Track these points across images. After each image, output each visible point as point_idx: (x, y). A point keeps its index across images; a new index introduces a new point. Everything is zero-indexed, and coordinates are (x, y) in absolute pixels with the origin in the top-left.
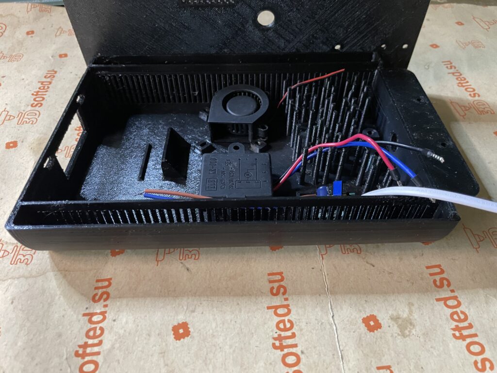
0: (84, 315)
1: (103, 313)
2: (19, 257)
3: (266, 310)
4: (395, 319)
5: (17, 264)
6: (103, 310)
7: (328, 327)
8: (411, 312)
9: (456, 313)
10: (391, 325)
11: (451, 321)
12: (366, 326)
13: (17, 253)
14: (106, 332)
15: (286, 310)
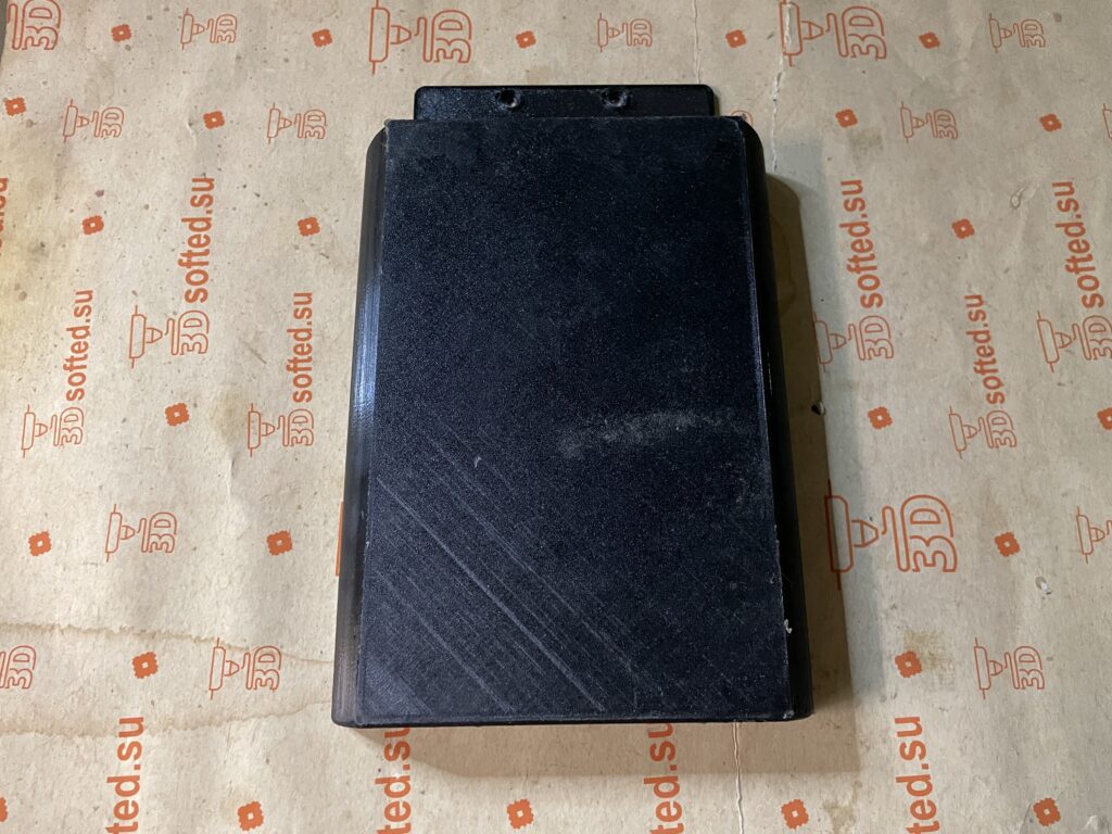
0: (379, 781)
1: (404, 780)
2: (258, 674)
3: (643, 785)
4: (830, 808)
5: (256, 689)
6: (404, 773)
7: (732, 816)
8: (855, 798)
9: (921, 803)
10: (823, 819)
11: (911, 815)
12: (786, 818)
13: (251, 668)
14: (413, 811)
15: (672, 786)
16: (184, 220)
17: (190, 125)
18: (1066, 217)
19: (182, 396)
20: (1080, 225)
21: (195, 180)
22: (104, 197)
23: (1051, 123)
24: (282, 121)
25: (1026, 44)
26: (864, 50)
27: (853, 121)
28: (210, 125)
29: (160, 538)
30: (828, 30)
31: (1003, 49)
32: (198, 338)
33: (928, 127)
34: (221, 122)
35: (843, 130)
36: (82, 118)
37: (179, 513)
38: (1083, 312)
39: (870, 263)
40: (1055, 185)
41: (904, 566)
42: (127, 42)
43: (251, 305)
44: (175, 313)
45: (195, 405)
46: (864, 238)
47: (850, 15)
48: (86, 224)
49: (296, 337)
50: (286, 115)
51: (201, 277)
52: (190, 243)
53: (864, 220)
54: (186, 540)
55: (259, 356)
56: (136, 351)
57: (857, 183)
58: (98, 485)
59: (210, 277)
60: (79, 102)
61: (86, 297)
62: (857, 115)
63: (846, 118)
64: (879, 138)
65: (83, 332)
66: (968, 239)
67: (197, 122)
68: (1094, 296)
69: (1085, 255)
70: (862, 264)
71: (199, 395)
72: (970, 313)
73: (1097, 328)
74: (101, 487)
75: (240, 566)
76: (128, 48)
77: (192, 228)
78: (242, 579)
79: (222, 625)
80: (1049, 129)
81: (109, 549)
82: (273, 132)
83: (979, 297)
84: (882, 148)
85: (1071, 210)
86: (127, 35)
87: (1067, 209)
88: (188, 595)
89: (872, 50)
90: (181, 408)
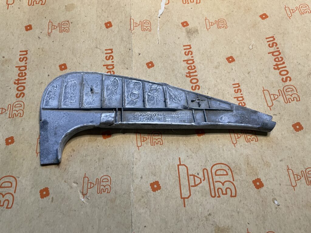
26: (192, 1)
33: (216, 25)
35: (184, 28)
39: (195, 74)
41: (213, 195)
46: (192, 65)
53: (192, 58)
57: (190, 45)
62: (189, 22)
63: (185, 24)
64: (197, 30)
66: (232, 63)
70: (191, 74)
72: (235, 90)
83: (238, 84)
84: (198, 33)
89: (195, 1)
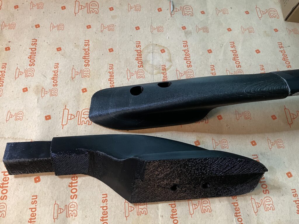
16: (30, 48)
17: (32, 27)
18: (232, 49)
19: (27, 86)
20: (236, 51)
21: (33, 40)
22: (11, 43)
23: (229, 30)
24: (53, 27)
25: (224, 14)
26: (188, 14)
27: (185, 28)
28: (36, 27)
29: (19, 117)
30: (180, 10)
31: (219, 15)
32: (31, 74)
33: (202, 30)
34: (39, 26)
35: (183, 30)
36: (6, 25)
37: (24, 111)
38: (236, 69)
39: (189, 58)
40: (230, 42)
42: (18, 9)
43: (44, 66)
44: (26, 69)
45: (30, 88)
46: (188, 53)
47: (185, 7)
48: (6, 49)
49: (54, 72)
50: (54, 25)
51: (33, 61)
52: (31, 53)
53: (188, 49)
54: (25, 118)
55: (45, 77)
56: (17, 76)
57: (186, 41)
58: (5, 105)
59: (36, 61)
60: (5, 22)
61: (5, 64)
62: (186, 27)
63: (184, 28)
64: (191, 32)
65: (4, 72)
66: (211, 54)
67: (34, 26)
68: (239, 66)
69: (237, 57)
70: (187, 58)
71: (31, 86)
72: (211, 69)
73: (240, 72)
74: (6, 106)
75: (38, 123)
76: (18, 10)
77: (31, 50)
78: (38, 126)
79: (33, 136)
80: (229, 31)
81: (7, 120)
82: (51, 29)
83: (213, 66)
84: (192, 34)
85: (234, 48)
86: (18, 7)
87: (233, 47)
88: (25, 130)
89: (190, 14)
90: (26, 88)
